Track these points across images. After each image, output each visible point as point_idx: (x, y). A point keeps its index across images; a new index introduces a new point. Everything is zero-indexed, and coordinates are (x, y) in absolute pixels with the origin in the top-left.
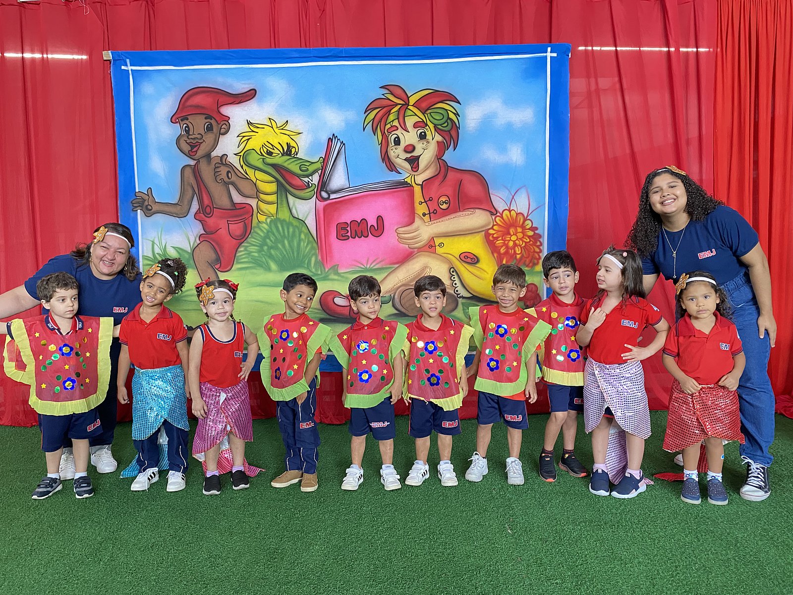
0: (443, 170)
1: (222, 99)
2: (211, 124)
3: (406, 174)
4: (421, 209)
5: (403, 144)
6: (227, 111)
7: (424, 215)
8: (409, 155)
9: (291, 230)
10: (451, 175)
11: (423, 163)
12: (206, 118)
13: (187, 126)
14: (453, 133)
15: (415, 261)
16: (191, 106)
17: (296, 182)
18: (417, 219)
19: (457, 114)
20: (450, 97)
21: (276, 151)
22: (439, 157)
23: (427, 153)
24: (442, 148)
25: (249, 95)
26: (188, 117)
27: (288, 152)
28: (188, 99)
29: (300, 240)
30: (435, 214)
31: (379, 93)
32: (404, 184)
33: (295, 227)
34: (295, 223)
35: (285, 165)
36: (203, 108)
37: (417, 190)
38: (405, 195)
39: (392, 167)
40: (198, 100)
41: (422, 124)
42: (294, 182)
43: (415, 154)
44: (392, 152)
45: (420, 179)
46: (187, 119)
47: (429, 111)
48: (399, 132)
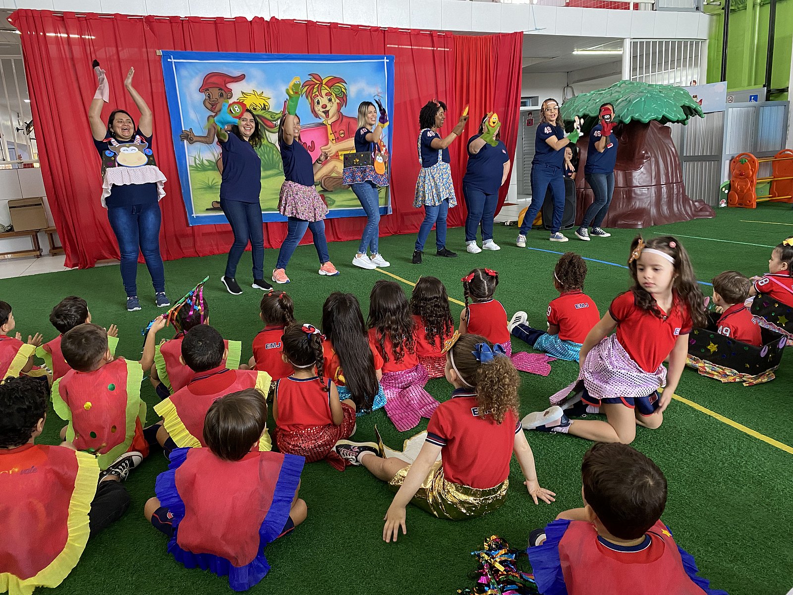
0: (341, 116)
1: (227, 80)
2: (222, 93)
3: (323, 120)
4: (331, 137)
5: (321, 104)
6: (231, 86)
7: (333, 140)
8: (324, 110)
9: (268, 149)
10: (344, 120)
11: (331, 114)
12: (219, 90)
13: (209, 94)
14: (344, 99)
15: (329, 163)
16: (211, 83)
17: (268, 123)
18: (330, 142)
19: (345, 89)
20: (341, 81)
21: (258, 108)
22: (339, 110)
23: (332, 108)
24: (340, 106)
25: (242, 78)
26: (209, 89)
27: (264, 108)
28: (208, 79)
29: (273, 154)
30: (338, 139)
31: (309, 78)
32: (323, 124)
33: (270, 148)
34: (270, 145)
35: (263, 115)
36: (218, 84)
37: (329, 127)
38: (323, 130)
39: (317, 116)
40: (213, 80)
41: (330, 94)
42: (268, 124)
43: (327, 109)
44: (316, 108)
45: (330, 122)
46: (208, 90)
47: (332, 88)
48: (319, 98)
